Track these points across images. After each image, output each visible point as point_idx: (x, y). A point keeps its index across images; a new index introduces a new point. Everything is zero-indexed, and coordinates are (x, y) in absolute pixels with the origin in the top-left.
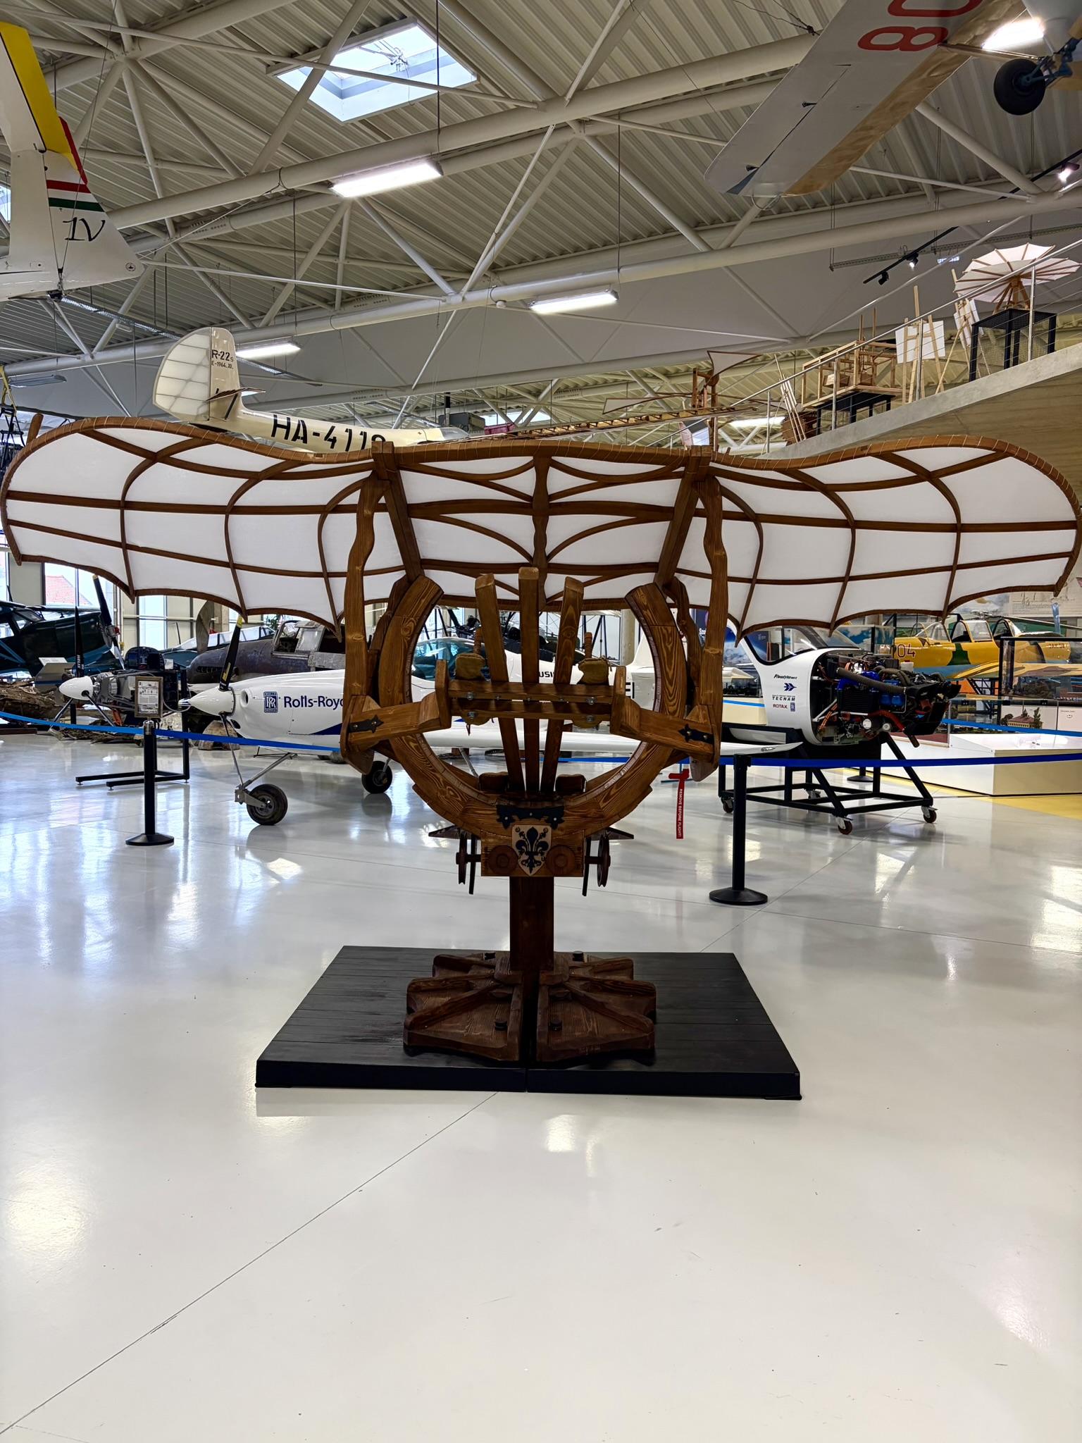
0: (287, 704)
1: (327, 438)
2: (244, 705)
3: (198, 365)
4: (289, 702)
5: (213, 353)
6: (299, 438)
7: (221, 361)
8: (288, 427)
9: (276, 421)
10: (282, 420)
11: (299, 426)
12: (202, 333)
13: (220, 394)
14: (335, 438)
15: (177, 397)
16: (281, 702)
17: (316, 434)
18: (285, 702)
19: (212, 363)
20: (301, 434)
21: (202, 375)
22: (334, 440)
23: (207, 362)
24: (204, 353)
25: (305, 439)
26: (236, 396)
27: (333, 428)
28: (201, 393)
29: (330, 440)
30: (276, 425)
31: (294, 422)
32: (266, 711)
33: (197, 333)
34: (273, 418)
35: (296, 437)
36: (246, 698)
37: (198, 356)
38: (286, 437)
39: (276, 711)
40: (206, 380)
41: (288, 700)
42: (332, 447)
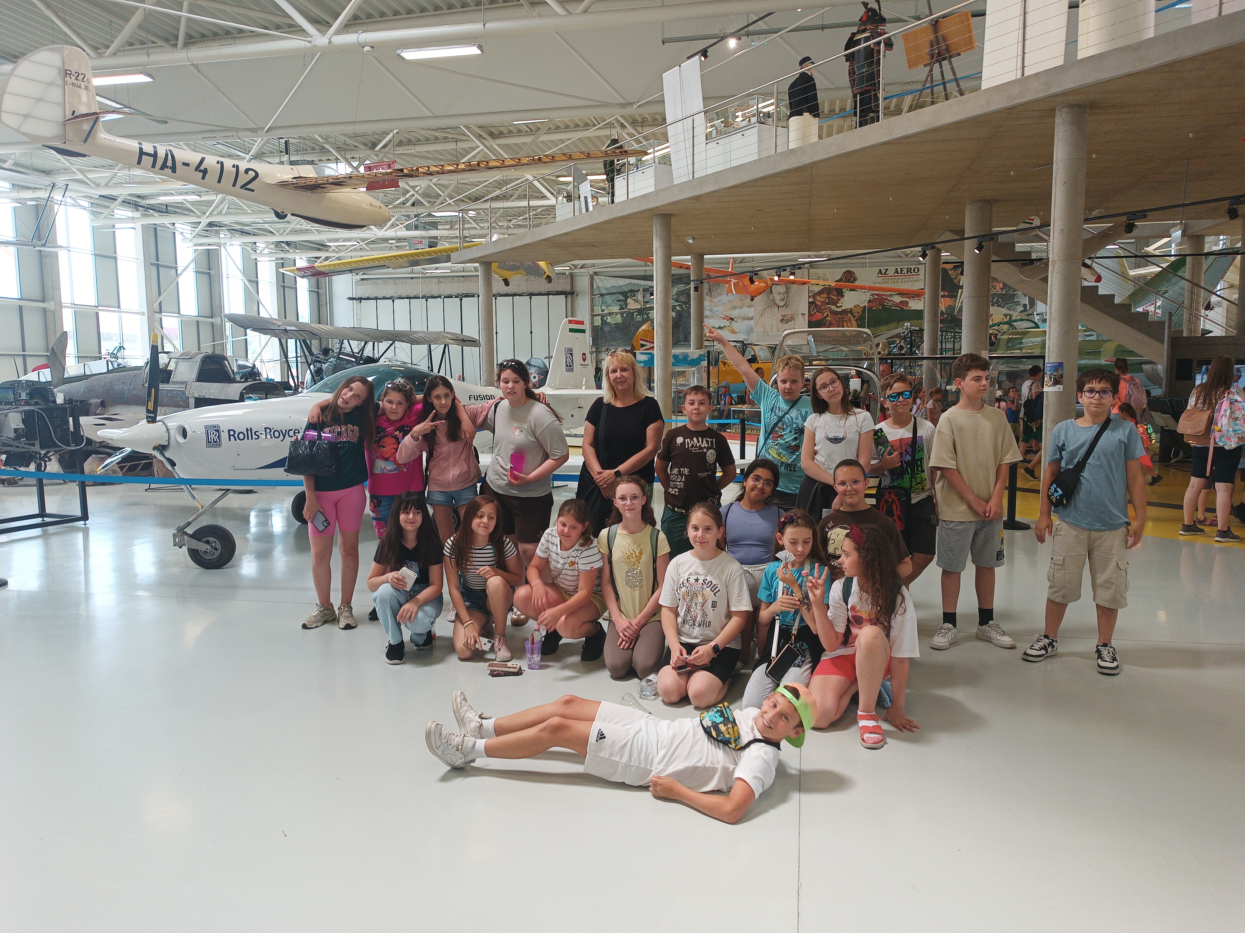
0: (232, 437)
1: (197, 169)
2: (181, 440)
3: (50, 84)
4: (233, 435)
5: (66, 73)
6: (167, 167)
7: (76, 82)
8: (155, 155)
9: (141, 149)
10: (148, 148)
11: (167, 155)
12: (51, 50)
13: (76, 117)
14: (206, 169)
15: (26, 116)
16: (224, 436)
17: (186, 164)
18: (230, 436)
19: (65, 83)
20: (169, 163)
21: (55, 94)
22: (205, 172)
23: (59, 81)
24: (55, 72)
25: (174, 169)
26: (97, 119)
27: (203, 160)
28: (56, 114)
29: (201, 171)
30: (142, 153)
31: (161, 153)
32: (208, 446)
33: (47, 50)
34: (138, 145)
35: (164, 166)
36: (184, 434)
37: (52, 75)
38: (154, 166)
39: (220, 445)
40: (59, 99)
41: (232, 433)
42: (203, 178)
